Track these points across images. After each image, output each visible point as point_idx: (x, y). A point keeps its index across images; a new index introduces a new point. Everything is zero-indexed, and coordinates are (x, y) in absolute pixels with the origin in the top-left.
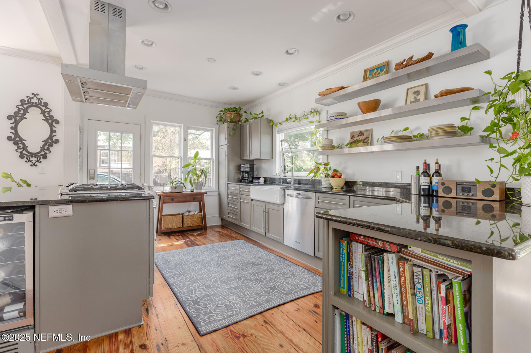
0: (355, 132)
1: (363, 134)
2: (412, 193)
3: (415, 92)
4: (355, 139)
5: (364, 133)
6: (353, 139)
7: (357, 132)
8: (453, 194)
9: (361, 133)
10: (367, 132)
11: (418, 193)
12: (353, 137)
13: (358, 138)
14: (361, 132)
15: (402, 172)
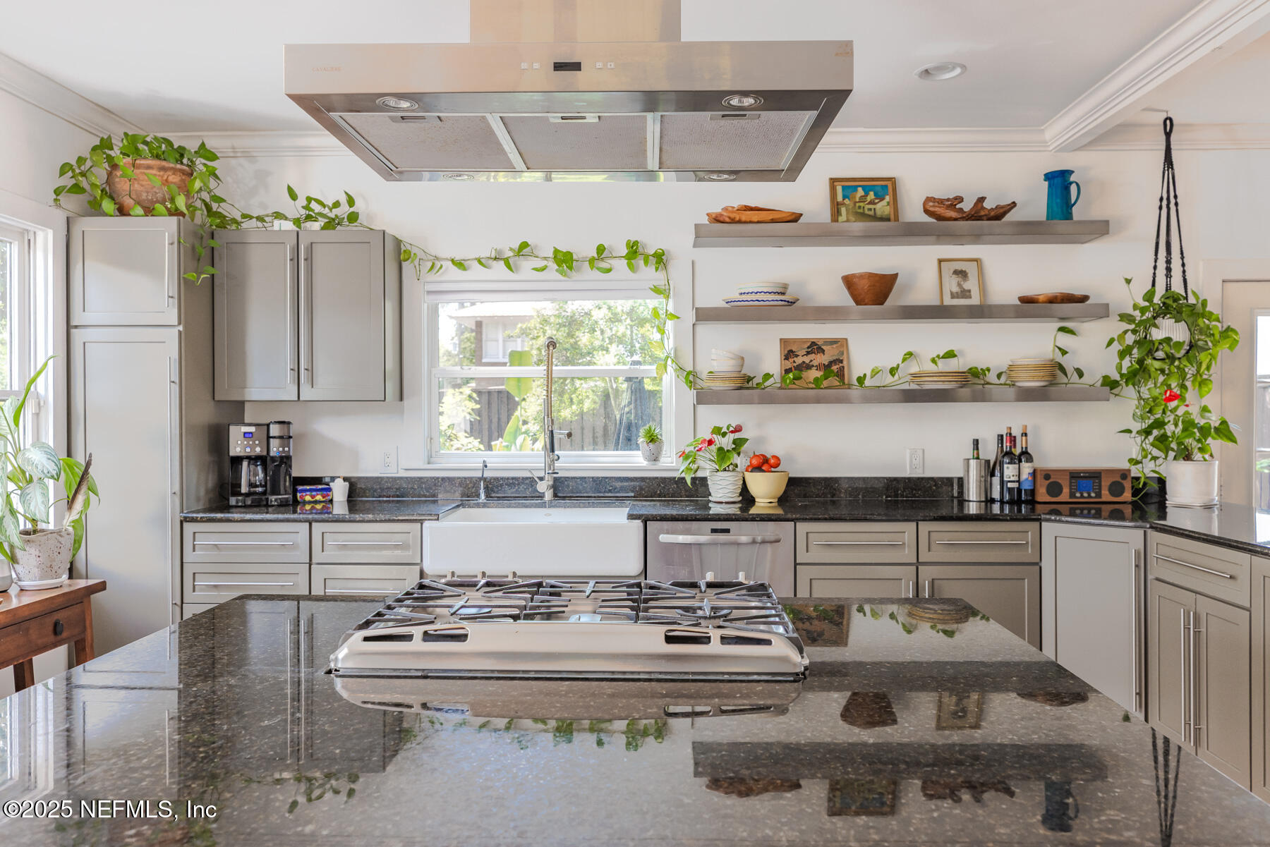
0: (794, 341)
1: (821, 350)
3: (956, 272)
4: (799, 360)
5: (824, 347)
6: (791, 360)
7: (803, 341)
8: (1065, 496)
9: (815, 347)
10: (835, 346)
11: (983, 499)
12: (789, 355)
13: (807, 359)
14: (813, 344)
15: (923, 451)
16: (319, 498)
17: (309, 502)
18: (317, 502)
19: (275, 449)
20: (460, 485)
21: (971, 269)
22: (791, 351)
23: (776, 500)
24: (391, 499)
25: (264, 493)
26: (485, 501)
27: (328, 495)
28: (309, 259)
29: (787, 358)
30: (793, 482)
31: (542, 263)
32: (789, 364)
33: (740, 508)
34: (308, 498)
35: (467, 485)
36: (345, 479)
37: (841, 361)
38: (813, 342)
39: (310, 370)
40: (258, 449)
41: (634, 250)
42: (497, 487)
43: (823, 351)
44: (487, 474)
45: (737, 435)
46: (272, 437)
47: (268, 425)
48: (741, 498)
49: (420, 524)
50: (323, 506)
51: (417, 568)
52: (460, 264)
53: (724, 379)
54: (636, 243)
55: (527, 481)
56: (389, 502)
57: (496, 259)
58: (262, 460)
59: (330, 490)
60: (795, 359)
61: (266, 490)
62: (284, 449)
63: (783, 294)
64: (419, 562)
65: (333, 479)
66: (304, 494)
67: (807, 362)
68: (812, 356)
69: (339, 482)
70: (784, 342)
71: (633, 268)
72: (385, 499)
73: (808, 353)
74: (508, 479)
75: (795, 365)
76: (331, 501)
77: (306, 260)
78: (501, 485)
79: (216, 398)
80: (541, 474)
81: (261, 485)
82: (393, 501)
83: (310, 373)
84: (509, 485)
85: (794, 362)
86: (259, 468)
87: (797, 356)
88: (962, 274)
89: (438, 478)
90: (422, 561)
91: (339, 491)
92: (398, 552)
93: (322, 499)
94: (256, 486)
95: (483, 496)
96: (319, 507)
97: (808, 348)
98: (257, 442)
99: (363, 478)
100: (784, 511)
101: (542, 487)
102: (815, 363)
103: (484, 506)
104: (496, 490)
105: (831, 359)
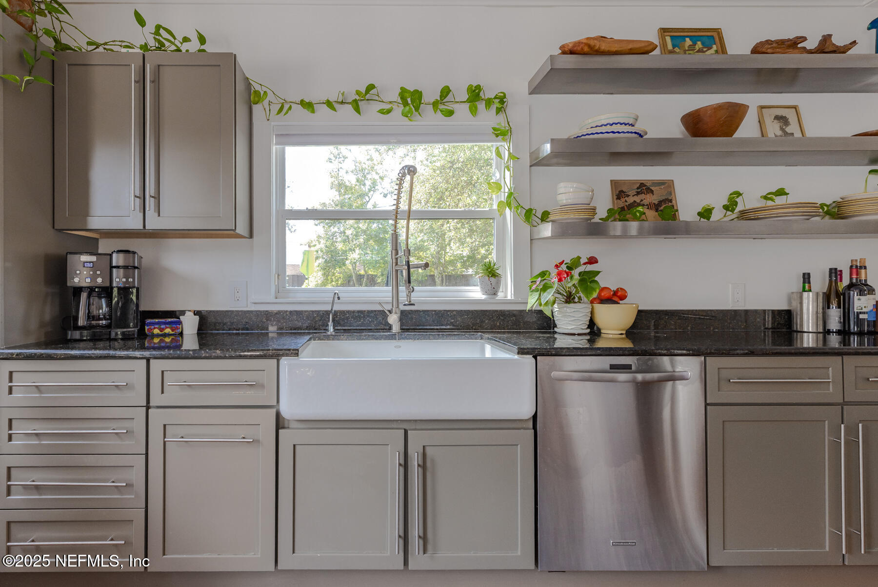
0: (624, 182)
2: (805, 330)
3: (778, 118)
5: (653, 188)
6: (623, 200)
7: (631, 183)
9: (643, 188)
13: (637, 199)
14: (642, 185)
16: (168, 331)
17: (158, 336)
18: (166, 335)
19: (118, 279)
20: (308, 318)
21: (790, 115)
22: (621, 192)
23: (624, 332)
24: (240, 332)
25: (109, 326)
26: (333, 333)
27: (178, 328)
28: (156, 81)
29: (618, 198)
30: (642, 315)
31: (387, 107)
32: (621, 203)
33: (589, 341)
34: (156, 331)
35: (314, 318)
36: (196, 313)
37: (671, 201)
38: (642, 183)
39: (157, 197)
40: (99, 280)
41: (475, 94)
42: (343, 320)
43: (652, 192)
44: (337, 308)
45: (590, 268)
46: (115, 267)
47: (111, 255)
48: (588, 331)
49: (275, 361)
50: (172, 339)
51: (274, 411)
52: (308, 105)
53: (578, 211)
54: (478, 87)
55: (372, 315)
56: (238, 334)
57: (342, 103)
58: (106, 292)
59: (180, 323)
60: (626, 198)
61: (111, 323)
62: (127, 280)
63: (633, 126)
64: (275, 404)
65: (183, 313)
66: (152, 327)
67: (638, 201)
68: (642, 196)
69: (189, 315)
70: (614, 184)
71: (474, 111)
72: (234, 332)
73: (638, 193)
74: (354, 312)
75: (627, 204)
76: (181, 334)
77: (152, 82)
78: (347, 318)
79: (56, 228)
80: (389, 307)
81: (105, 319)
82: (243, 334)
83: (157, 201)
84: (355, 318)
85: (626, 201)
86: (103, 301)
87: (628, 196)
88: (783, 120)
89: (287, 311)
90: (278, 401)
91: (190, 325)
92: (250, 393)
93: (172, 332)
94: (100, 319)
95: (331, 329)
96: (168, 340)
97: (638, 188)
98: (98, 272)
99: (214, 311)
100: (633, 343)
101: (393, 319)
102: (646, 202)
103: (334, 338)
104: (342, 323)
105: (661, 198)
